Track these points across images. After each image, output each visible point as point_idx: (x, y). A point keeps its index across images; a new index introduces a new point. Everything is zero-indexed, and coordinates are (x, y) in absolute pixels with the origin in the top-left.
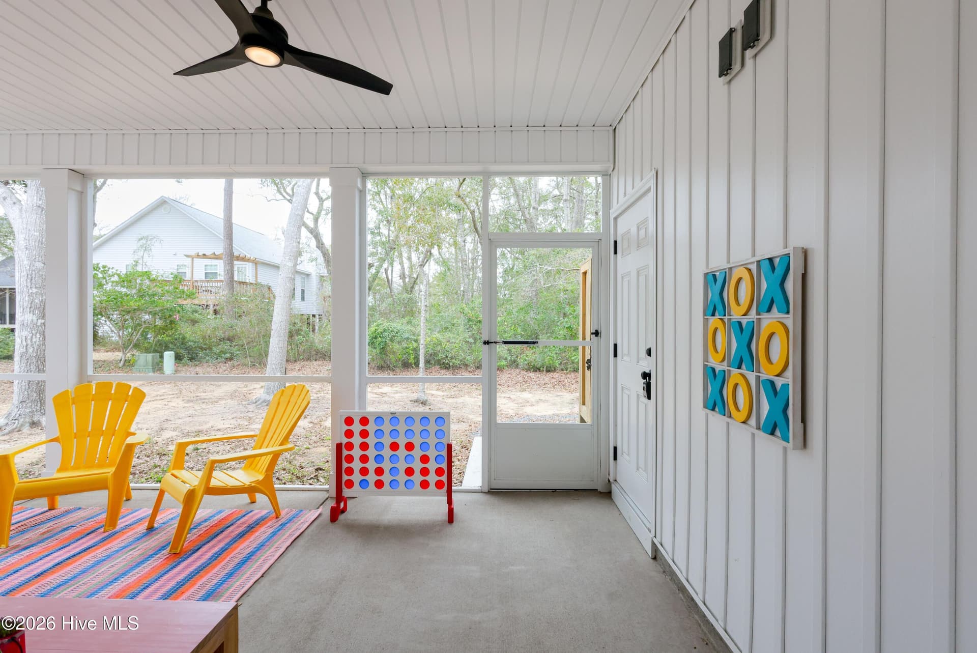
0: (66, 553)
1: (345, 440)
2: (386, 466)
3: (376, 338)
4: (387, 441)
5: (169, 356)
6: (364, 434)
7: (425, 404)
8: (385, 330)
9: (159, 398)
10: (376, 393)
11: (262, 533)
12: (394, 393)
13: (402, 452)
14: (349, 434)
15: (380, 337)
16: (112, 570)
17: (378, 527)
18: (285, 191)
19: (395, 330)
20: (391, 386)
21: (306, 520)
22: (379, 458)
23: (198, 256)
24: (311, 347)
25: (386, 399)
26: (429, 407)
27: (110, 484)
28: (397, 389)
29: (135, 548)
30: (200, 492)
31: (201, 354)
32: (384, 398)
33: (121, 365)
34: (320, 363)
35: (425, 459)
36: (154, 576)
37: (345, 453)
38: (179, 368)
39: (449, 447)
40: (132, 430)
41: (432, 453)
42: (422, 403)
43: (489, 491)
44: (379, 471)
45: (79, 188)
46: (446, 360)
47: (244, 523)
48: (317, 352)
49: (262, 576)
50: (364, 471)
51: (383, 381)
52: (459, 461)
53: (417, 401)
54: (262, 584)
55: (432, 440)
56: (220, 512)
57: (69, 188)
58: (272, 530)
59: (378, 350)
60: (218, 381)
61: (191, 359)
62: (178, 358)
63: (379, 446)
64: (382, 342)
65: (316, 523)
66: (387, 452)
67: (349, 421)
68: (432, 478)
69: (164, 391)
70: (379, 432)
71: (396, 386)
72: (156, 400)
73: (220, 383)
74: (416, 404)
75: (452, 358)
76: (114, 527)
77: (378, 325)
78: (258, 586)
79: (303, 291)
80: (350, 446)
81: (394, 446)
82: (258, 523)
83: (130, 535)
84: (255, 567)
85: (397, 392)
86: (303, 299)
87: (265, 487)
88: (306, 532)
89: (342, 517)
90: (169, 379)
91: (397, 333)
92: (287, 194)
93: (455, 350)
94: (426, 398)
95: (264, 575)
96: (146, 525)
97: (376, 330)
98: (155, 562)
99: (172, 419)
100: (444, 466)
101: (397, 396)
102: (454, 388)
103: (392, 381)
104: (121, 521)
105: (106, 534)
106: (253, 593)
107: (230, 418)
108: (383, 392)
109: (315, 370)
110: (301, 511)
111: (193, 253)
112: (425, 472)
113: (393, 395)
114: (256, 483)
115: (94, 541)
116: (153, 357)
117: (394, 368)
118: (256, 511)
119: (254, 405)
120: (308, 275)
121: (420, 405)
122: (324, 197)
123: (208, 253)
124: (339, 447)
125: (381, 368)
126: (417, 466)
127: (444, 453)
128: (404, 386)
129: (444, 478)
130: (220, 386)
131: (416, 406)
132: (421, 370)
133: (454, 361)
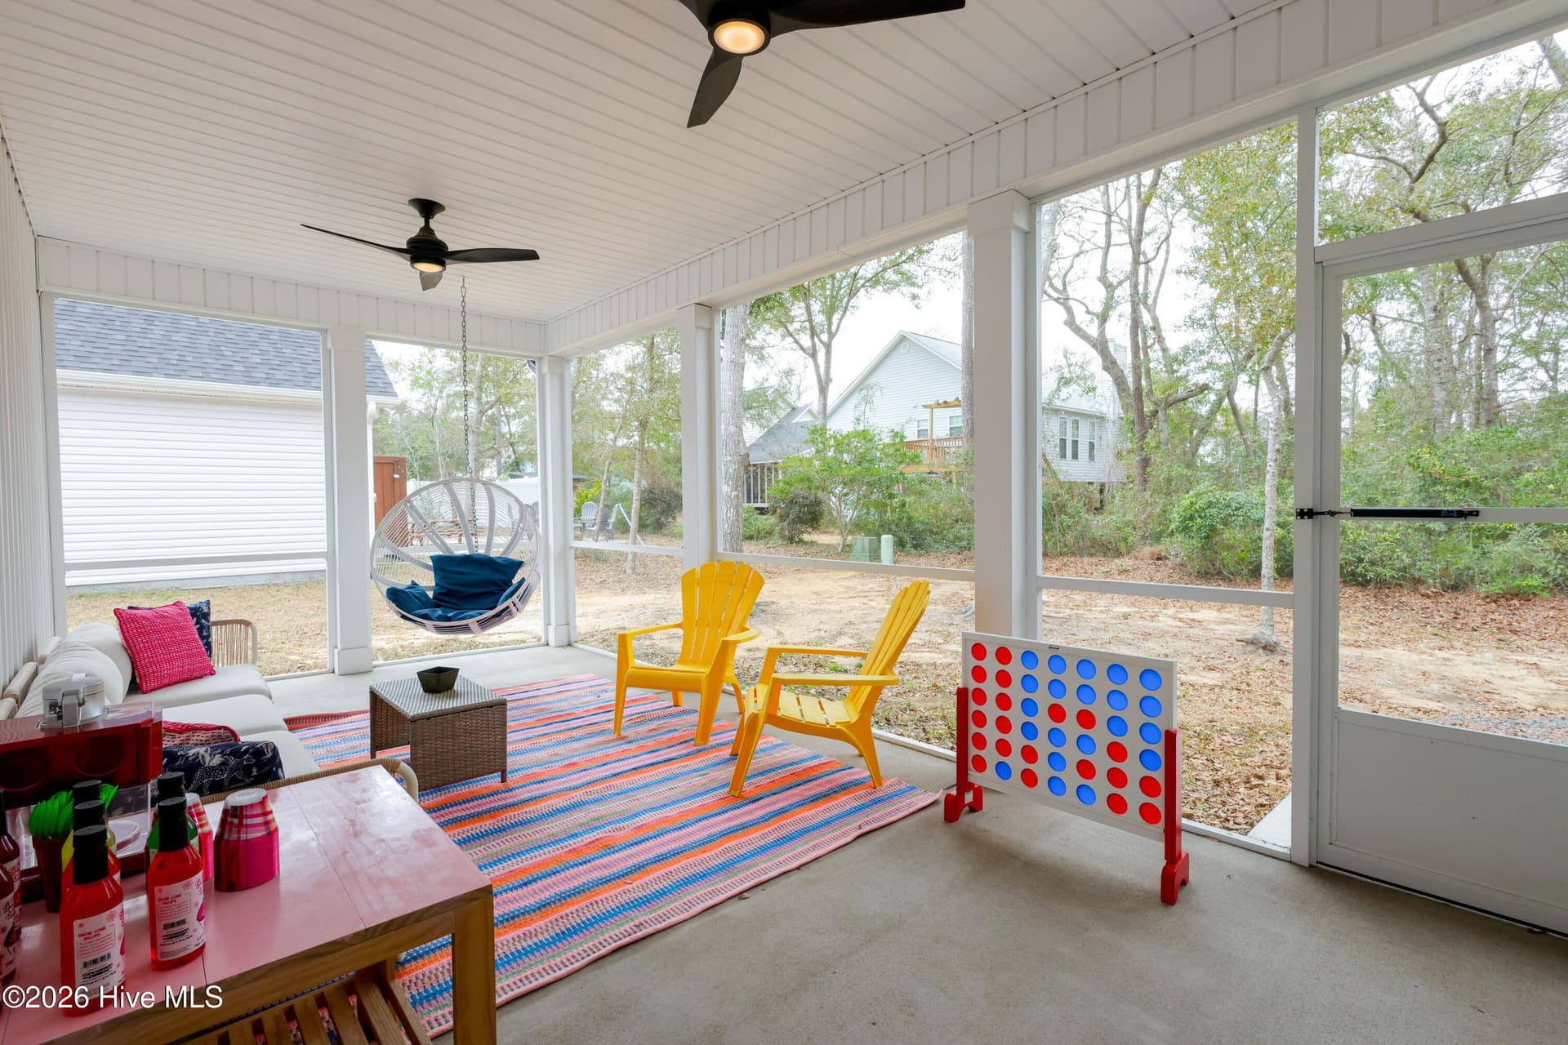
0: (650, 758)
1: (973, 685)
2: (1042, 746)
3: (1192, 518)
4: (1043, 699)
5: (887, 540)
6: (1004, 679)
7: (1272, 651)
8: (1210, 505)
9: (862, 594)
10: (1180, 620)
11: (844, 802)
12: (1220, 623)
13: (1071, 728)
14: (979, 674)
15: (1200, 517)
16: (669, 793)
17: (1015, 858)
18: (1051, 285)
19: (1234, 505)
20: (1219, 610)
21: (909, 806)
22: (1029, 730)
23: (938, 405)
24: (1083, 535)
25: (1197, 631)
26: (1280, 658)
27: (704, 687)
28: (1228, 616)
29: (705, 775)
30: (761, 719)
31: (929, 539)
32: (1191, 630)
33: (840, 549)
34: (1094, 560)
35: (1117, 752)
36: (696, 816)
37: (973, 707)
38: (900, 558)
39: (1170, 738)
40: (747, 626)
41: (1134, 744)
42: (1265, 648)
43: (1311, 866)
44: (1029, 754)
45: (706, 325)
46: (1356, 568)
47: (829, 782)
48: (1095, 543)
49: (798, 868)
50: (1003, 748)
51: (1203, 598)
52: (1278, 779)
53: (1252, 642)
54: (791, 879)
55: (1133, 717)
56: (816, 757)
57: (697, 327)
58: (856, 804)
59: (1196, 543)
60: (939, 578)
61: (915, 547)
62: (900, 544)
63: (1029, 706)
64: (1205, 526)
65: (922, 814)
66: (1043, 722)
67: (978, 651)
68: (1134, 796)
69: (872, 586)
70: (1029, 682)
71: (1231, 609)
72: (859, 597)
73: (941, 581)
74: (1250, 648)
75: (1373, 563)
76: (706, 743)
77: (1197, 495)
78: (783, 881)
79: (1092, 445)
80: (980, 697)
81: (1057, 713)
82: (845, 788)
83: (712, 757)
84: (798, 850)
85: (1226, 622)
86: (1092, 457)
87: (858, 734)
88: (899, 824)
89: (966, 819)
90: (886, 570)
91: (1237, 509)
92: (1056, 289)
93: (1382, 546)
94: (1275, 639)
95: (802, 868)
96: (729, 751)
97: (1192, 503)
98: (708, 799)
99: (857, 622)
100: (1159, 776)
101: (1221, 629)
102: (1371, 627)
103: (1225, 600)
104: (712, 738)
105: (695, 748)
106: (770, 889)
107: (924, 630)
108: (1196, 618)
109: (1083, 571)
110: (913, 788)
111: (932, 402)
112: (1118, 778)
113: (1215, 627)
114: (845, 727)
115: (680, 753)
116: (870, 541)
117: (1232, 577)
118: (856, 770)
119: (962, 616)
120: (1102, 418)
121: (1261, 651)
122: (1115, 281)
123: (950, 400)
124: (962, 694)
125: (1205, 575)
126: (1102, 762)
127: (1159, 748)
128: (1245, 613)
129: (1159, 802)
130: (939, 585)
131: (1251, 652)
132: (1264, 581)
133: (1379, 569)
